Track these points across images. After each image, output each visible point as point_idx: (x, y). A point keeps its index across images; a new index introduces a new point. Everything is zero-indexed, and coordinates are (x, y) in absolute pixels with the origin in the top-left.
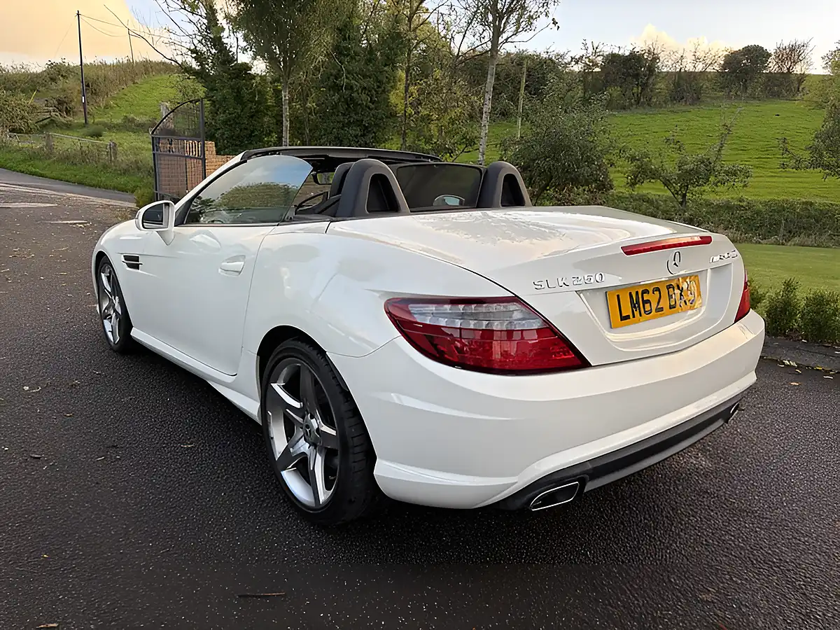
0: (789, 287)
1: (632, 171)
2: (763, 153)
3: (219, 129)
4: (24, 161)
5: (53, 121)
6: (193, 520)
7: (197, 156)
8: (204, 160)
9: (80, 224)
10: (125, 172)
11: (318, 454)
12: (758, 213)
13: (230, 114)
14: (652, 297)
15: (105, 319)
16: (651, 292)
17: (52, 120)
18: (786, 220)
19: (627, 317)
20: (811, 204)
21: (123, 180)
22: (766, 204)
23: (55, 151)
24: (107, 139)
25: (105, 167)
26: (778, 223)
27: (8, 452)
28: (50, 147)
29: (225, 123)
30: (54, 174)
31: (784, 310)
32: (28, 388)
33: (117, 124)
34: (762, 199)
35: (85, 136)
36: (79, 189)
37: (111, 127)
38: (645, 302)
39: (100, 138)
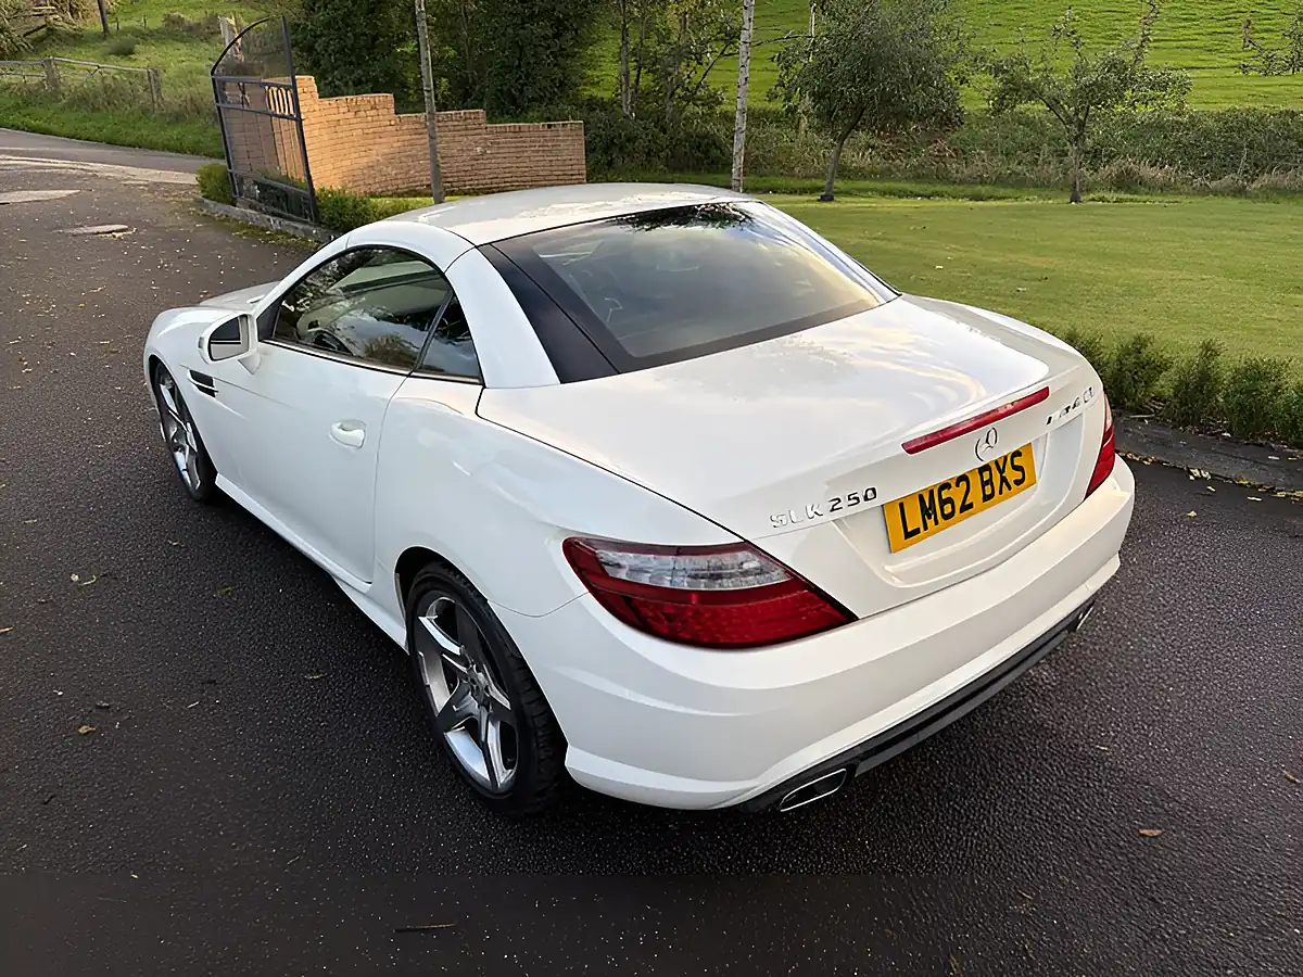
0: (1209, 351)
1: (995, 90)
2: (1218, 24)
3: (320, 36)
4: (17, 107)
5: (51, 31)
6: (328, 807)
7: (287, 113)
8: (299, 121)
9: (117, 231)
10: (178, 118)
11: (490, 723)
12: (1207, 134)
13: (336, 10)
14: (957, 494)
15: (176, 450)
16: (953, 485)
17: (49, 29)
18: (1250, 147)
19: (917, 531)
20: (1293, 114)
21: (174, 132)
22: (1218, 118)
23: (62, 88)
24: (145, 59)
25: (145, 111)
26: (1237, 148)
27: (63, 699)
28: (55, 82)
29: (328, 25)
30: (65, 130)
31: (1199, 387)
32: (77, 577)
33: (157, 31)
34: (1213, 109)
35: (105, 57)
36: (109, 152)
37: (145, 36)
38: (943, 502)
39: (132, 56)
